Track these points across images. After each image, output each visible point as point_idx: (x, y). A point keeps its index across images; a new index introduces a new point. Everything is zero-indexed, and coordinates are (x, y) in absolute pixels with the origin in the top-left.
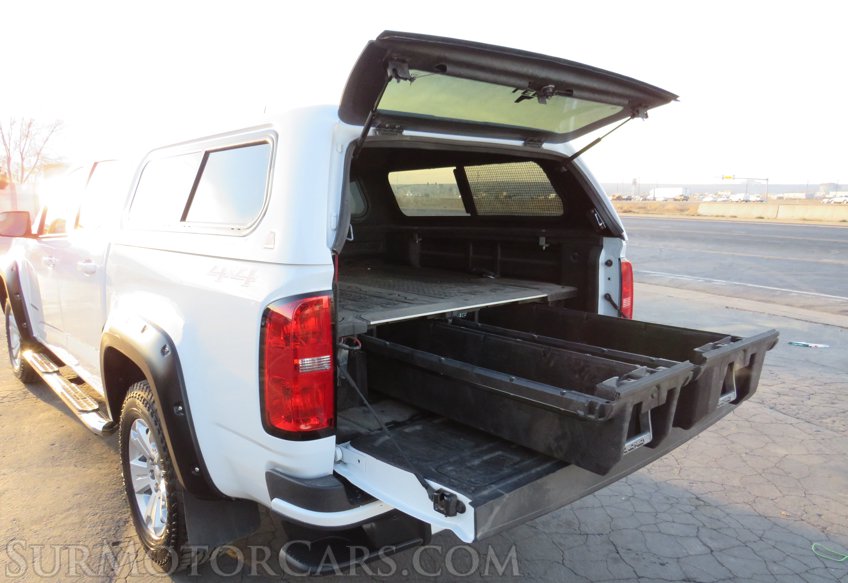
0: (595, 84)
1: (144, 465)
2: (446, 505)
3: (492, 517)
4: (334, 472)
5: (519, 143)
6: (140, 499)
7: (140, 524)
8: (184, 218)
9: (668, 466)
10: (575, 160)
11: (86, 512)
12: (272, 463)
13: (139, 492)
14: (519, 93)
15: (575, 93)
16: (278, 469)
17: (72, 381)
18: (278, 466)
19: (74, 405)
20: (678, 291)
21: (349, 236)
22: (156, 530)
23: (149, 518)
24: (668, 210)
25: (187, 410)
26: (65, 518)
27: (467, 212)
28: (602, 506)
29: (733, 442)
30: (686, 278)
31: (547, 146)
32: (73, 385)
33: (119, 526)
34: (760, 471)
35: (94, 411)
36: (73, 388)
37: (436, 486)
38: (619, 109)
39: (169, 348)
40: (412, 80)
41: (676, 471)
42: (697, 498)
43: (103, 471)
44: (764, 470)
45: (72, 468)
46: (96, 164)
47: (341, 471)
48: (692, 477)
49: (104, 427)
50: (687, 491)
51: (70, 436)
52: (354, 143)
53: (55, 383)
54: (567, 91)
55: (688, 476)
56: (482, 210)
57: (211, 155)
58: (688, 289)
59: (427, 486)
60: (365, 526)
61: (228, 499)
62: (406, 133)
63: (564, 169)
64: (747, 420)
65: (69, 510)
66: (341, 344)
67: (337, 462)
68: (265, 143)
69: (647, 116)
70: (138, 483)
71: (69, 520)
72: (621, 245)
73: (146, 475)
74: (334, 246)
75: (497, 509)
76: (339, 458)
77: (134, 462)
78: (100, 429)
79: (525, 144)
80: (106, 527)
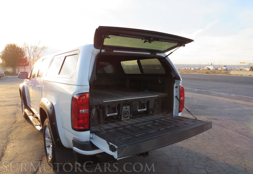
0: (166, 38)
1: (48, 139)
2: (112, 149)
3: (123, 152)
4: (90, 141)
5: (149, 54)
6: (47, 149)
7: (47, 155)
8: (59, 73)
9: (202, 148)
10: (166, 58)
11: (35, 152)
12: (74, 137)
13: (47, 147)
14: (144, 40)
15: (160, 40)
16: (76, 139)
17: (35, 117)
18: (75, 138)
19: (35, 124)
20: (220, 97)
21: (95, 78)
22: (50, 157)
23: (49, 154)
24: (222, 73)
25: (56, 124)
26: (30, 153)
27: (141, 72)
28: (178, 159)
29: (223, 142)
30: (223, 94)
31: (158, 54)
32: (35, 118)
33: (42, 156)
34: (230, 151)
35: (39, 125)
36: (35, 119)
37: (111, 144)
38: (176, 44)
39: (52, 107)
40: (109, 38)
41: (203, 150)
42: (208, 158)
43: (41, 142)
44: (231, 151)
45: (33, 141)
46: (43, 59)
47: (92, 140)
48: (208, 152)
49: (41, 130)
50: (205, 156)
51: (34, 132)
52: (98, 54)
53: (31, 118)
54: (158, 39)
55: (207, 151)
56: (145, 72)
57: (67, 57)
58: (223, 97)
59: (109, 144)
60: (97, 156)
61: (66, 148)
62: (114, 51)
63: (163, 61)
64: (230, 136)
65: (30, 151)
66: (93, 107)
67: (90, 138)
68: (77, 54)
69: (185, 46)
70: (47, 144)
71: (30, 154)
72: (180, 82)
73: (49, 142)
74: (90, 81)
75: (124, 150)
76: (91, 137)
77: (46, 139)
78: (40, 130)
79: (151, 54)
80: (39, 156)
